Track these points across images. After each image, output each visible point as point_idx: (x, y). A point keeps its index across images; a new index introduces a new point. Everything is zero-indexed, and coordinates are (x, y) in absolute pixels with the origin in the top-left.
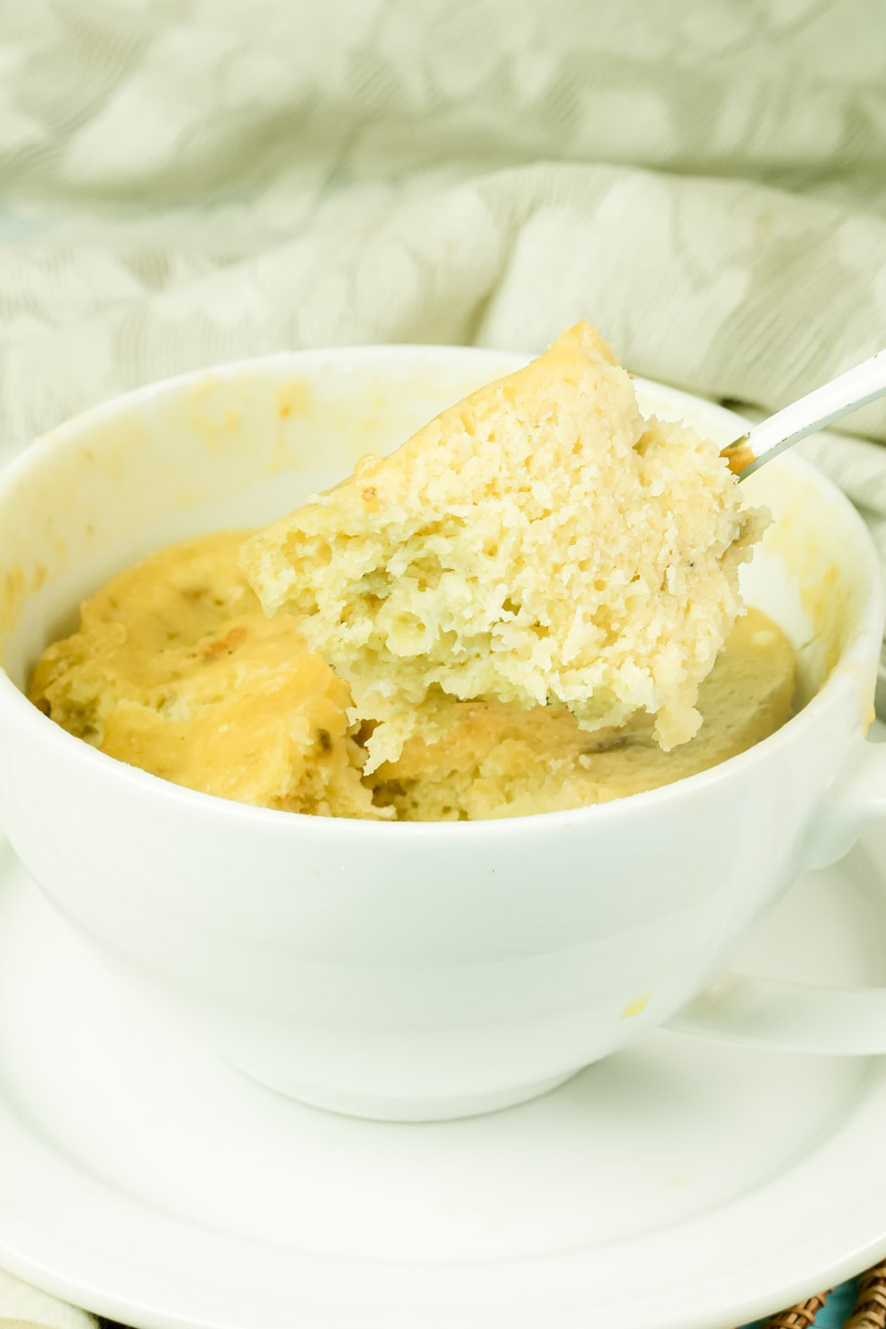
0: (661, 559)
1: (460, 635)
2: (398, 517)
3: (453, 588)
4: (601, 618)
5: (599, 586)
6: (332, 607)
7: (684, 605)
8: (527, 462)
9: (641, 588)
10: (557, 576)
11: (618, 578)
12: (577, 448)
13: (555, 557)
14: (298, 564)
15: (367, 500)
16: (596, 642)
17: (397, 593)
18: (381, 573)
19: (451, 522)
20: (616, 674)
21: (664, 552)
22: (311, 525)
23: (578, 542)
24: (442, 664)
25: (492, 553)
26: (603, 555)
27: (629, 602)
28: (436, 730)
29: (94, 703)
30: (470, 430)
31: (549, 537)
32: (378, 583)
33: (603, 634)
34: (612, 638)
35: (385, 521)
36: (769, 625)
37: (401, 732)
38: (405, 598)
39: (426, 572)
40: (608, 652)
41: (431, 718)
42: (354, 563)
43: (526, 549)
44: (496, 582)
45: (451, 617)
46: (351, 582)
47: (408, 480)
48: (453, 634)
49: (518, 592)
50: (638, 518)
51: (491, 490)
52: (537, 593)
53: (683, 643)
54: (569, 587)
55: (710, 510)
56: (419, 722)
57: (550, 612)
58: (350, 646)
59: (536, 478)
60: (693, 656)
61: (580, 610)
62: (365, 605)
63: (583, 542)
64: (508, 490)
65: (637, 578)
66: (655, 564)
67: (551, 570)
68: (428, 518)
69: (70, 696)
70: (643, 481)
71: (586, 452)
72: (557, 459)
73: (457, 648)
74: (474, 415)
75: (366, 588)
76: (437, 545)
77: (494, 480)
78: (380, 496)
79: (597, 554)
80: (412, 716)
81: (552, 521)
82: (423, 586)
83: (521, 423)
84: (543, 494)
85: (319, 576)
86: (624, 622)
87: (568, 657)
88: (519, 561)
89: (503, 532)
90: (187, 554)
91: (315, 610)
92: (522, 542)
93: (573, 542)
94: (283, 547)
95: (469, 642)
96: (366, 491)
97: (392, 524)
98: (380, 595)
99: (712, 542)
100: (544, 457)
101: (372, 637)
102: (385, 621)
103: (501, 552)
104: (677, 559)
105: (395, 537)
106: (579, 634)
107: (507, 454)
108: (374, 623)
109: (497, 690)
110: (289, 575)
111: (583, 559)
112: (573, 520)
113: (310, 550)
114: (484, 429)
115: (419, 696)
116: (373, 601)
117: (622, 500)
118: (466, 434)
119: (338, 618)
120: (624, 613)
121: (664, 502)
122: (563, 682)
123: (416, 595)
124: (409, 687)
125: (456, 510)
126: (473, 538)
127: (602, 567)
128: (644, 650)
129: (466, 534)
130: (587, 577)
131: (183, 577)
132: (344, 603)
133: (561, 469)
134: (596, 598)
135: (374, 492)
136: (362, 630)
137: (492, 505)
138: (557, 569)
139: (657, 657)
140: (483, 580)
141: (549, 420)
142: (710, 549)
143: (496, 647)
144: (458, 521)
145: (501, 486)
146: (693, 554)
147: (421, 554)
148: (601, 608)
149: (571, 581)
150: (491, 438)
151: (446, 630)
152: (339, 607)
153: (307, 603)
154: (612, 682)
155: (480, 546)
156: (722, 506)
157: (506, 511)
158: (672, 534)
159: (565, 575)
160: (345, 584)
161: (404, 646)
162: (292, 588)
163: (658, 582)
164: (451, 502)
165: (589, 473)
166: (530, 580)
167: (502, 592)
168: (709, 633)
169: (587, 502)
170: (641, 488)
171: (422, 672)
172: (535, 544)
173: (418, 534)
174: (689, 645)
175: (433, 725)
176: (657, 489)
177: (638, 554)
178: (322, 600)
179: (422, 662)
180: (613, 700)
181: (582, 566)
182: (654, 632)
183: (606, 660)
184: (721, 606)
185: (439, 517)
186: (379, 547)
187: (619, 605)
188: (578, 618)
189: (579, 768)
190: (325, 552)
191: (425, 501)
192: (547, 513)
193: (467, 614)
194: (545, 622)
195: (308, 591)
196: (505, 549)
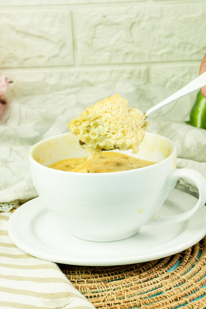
2: (92, 115)
3: (100, 127)
4: (123, 132)
5: (123, 127)
6: (81, 132)
7: (136, 132)
8: (111, 108)
9: (129, 128)
11: (126, 126)
12: (119, 108)
13: (116, 122)
14: (77, 126)
15: (87, 113)
16: (122, 136)
17: (92, 129)
18: (89, 126)
19: (100, 117)
21: (133, 124)
22: (78, 119)
24: (99, 141)
25: (106, 121)
27: (127, 130)
28: (98, 154)
30: (103, 104)
31: (115, 119)
32: (89, 128)
34: (125, 135)
35: (89, 116)
37: (93, 154)
38: (93, 130)
39: (96, 125)
40: (124, 137)
42: (85, 124)
43: (111, 121)
44: (107, 126)
45: (100, 132)
46: (85, 127)
47: (93, 110)
48: (100, 135)
49: (110, 127)
50: (128, 118)
51: (106, 112)
52: (113, 128)
53: (136, 137)
54: (118, 127)
56: (95, 152)
57: (115, 131)
58: (84, 138)
59: (113, 111)
61: (120, 130)
62: (86, 132)
63: (120, 121)
65: (128, 127)
66: (131, 125)
68: (96, 116)
70: (129, 114)
71: (120, 108)
72: (116, 109)
73: (101, 137)
74: (103, 102)
75: (86, 129)
76: (98, 120)
79: (122, 122)
80: (94, 151)
82: (95, 128)
83: (110, 103)
84: (114, 113)
85: (79, 127)
86: (126, 133)
87: (118, 137)
89: (108, 118)
91: (79, 133)
93: (118, 120)
94: (74, 123)
95: (103, 136)
97: (91, 117)
98: (89, 130)
99: (140, 123)
100: (114, 108)
101: (88, 136)
102: (90, 134)
104: (135, 125)
105: (91, 119)
106: (119, 134)
107: (108, 107)
109: (107, 144)
110: (75, 127)
112: (118, 117)
113: (78, 123)
114: (105, 104)
115: (95, 147)
117: (126, 115)
119: (82, 134)
120: (126, 132)
121: (132, 116)
122: (117, 141)
124: (94, 145)
125: (100, 115)
126: (103, 119)
127: (123, 124)
128: (130, 137)
129: (102, 118)
130: (121, 125)
132: (83, 131)
134: (122, 129)
135: (88, 111)
136: (86, 135)
137: (106, 114)
138: (116, 124)
139: (132, 139)
140: (105, 126)
141: (115, 103)
142: (140, 125)
143: (107, 136)
144: (101, 117)
145: (107, 111)
146: (138, 124)
147: (95, 122)
148: (123, 130)
153: (78, 132)
154: (125, 142)
155: (104, 120)
156: (142, 119)
157: (108, 115)
158: (134, 121)
159: (117, 125)
161: (93, 138)
162: (75, 129)
163: (132, 128)
164: (100, 113)
165: (121, 111)
166: (112, 126)
167: (108, 127)
169: (121, 115)
171: (95, 143)
172: (113, 120)
173: (94, 119)
175: (98, 152)
177: (129, 123)
178: (80, 131)
179: (96, 141)
180: (125, 145)
181: (120, 124)
182: (131, 135)
183: (124, 138)
184: (142, 133)
185: (98, 116)
186: (89, 121)
187: (126, 130)
188: (119, 132)
190: (81, 124)
191: (96, 113)
192: (114, 116)
193: (102, 131)
194: (114, 132)
195: (78, 130)
196: (108, 121)
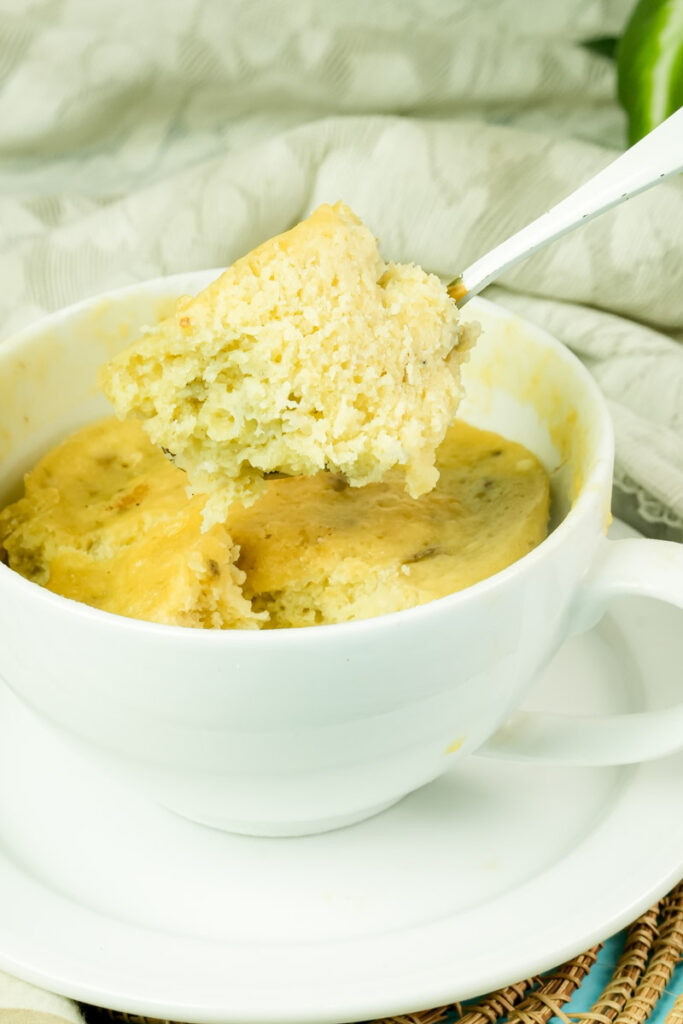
0: (401, 359)
1: (259, 421)
2: (207, 337)
3: (252, 387)
4: (360, 403)
5: (357, 380)
6: (166, 410)
7: (420, 392)
8: (299, 294)
9: (388, 380)
10: (326, 374)
11: (370, 374)
12: (335, 282)
13: (324, 360)
14: (140, 380)
15: (184, 327)
16: (358, 421)
17: (212, 395)
18: (199, 382)
19: (246, 341)
20: (374, 443)
21: (404, 353)
22: (145, 349)
23: (340, 349)
24: (249, 446)
25: (278, 360)
26: (358, 357)
27: (380, 391)
28: (250, 496)
29: (40, 549)
30: (256, 273)
31: (318, 346)
32: (197, 389)
33: (362, 415)
34: (369, 417)
35: (198, 341)
36: (529, 455)
37: (226, 500)
38: (218, 399)
39: (232, 378)
40: (366, 428)
41: (246, 487)
42: (180, 374)
43: (302, 356)
44: (282, 381)
45: (252, 409)
46: (178, 390)
47: (213, 311)
48: (254, 422)
49: (298, 388)
50: (382, 331)
51: (274, 314)
52: (312, 387)
53: (422, 419)
54: (335, 382)
55: (435, 324)
56: (238, 491)
57: (323, 402)
58: (180, 437)
59: (306, 305)
60: (430, 428)
61: (345, 398)
62: (188, 407)
63: (344, 349)
64: (286, 314)
65: (384, 373)
66: (397, 363)
67: (321, 370)
68: (230, 338)
69: (22, 546)
70: (385, 305)
71: (342, 284)
72: (321, 290)
73: (258, 432)
74: (258, 263)
75: (189, 393)
76: (238, 357)
77: (276, 308)
78: (192, 323)
79: (354, 357)
80: (232, 485)
81: (320, 335)
82: (230, 389)
83: (293, 266)
84: (311, 316)
85: (155, 388)
86: (377, 405)
87: (337, 432)
88: (298, 365)
89: (284, 345)
90: (99, 432)
91: (154, 413)
92: (298, 351)
93: (336, 348)
94: (128, 368)
95: (267, 427)
96: (182, 320)
97: (204, 343)
98: (201, 399)
99: (438, 346)
100: (311, 289)
101: (196, 429)
102: (205, 416)
103: (285, 359)
104: (413, 359)
105: (206, 352)
106: (344, 415)
107: (284, 289)
108: (197, 420)
109: (290, 461)
110: (133, 389)
111: (344, 360)
112: (334, 334)
113: (147, 369)
114: (266, 272)
115: (235, 471)
116: (196, 403)
117: (370, 318)
118: (254, 277)
119: (171, 417)
120: (377, 399)
121: (401, 318)
122: (336, 451)
123: (225, 395)
124: (227, 465)
125: (249, 331)
126: (263, 350)
127: (359, 367)
128: (393, 425)
129: (257, 348)
130: (348, 373)
131: (97, 448)
132: (174, 406)
133: (324, 297)
134: (355, 389)
135: (188, 320)
136: (189, 424)
137: (275, 325)
138: (326, 369)
139: (403, 429)
140: (272, 380)
141: (313, 263)
142: (437, 352)
143: (285, 429)
144: (251, 338)
145: (280, 312)
146: (426, 354)
147: (227, 365)
148: (360, 396)
149: (336, 378)
150: (272, 278)
151: (249, 418)
152: (171, 409)
153: (147, 409)
154: (372, 448)
155: (268, 355)
156: (444, 319)
157: (286, 329)
158: (408, 342)
159: (332, 373)
160: (174, 391)
161: (220, 434)
162: (136, 398)
163: (400, 376)
164: (245, 324)
165: (344, 300)
166: (307, 378)
167: (287, 388)
168: (440, 411)
169: (345, 320)
170: (383, 309)
171: (234, 453)
172: (308, 352)
173: (224, 351)
174: (426, 420)
175: (248, 492)
176: (395, 309)
177: (384, 356)
178: (158, 405)
179: (234, 445)
180: (373, 462)
181: (344, 366)
182: (399, 412)
183: (366, 433)
184: (448, 392)
185: (237, 337)
186: (196, 362)
187: (372, 393)
188: (343, 405)
189: (402, 575)
190: (158, 369)
191: (226, 325)
192: (316, 329)
193: (263, 406)
194: (320, 408)
195: (147, 399)
196: (286, 357)
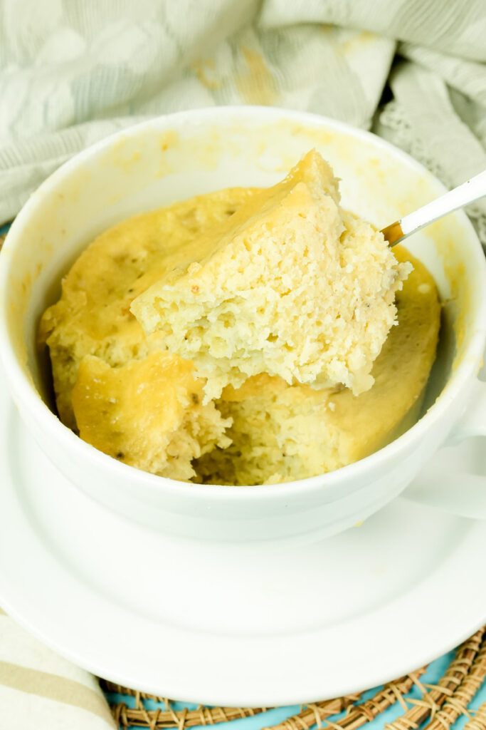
0: (352, 305)
1: (247, 350)
2: (211, 298)
3: (242, 329)
4: (321, 339)
5: (319, 323)
6: (180, 332)
7: (365, 325)
8: (280, 263)
9: (341, 322)
10: (296, 322)
11: (328, 320)
12: (306, 253)
13: (295, 313)
14: (162, 312)
15: (195, 293)
16: (318, 351)
17: (213, 327)
18: (204, 319)
19: (239, 299)
20: (328, 366)
21: (353, 300)
22: (166, 297)
23: (307, 303)
26: (320, 308)
27: (335, 329)
30: (248, 248)
31: (291, 304)
32: (203, 323)
33: (322, 347)
34: (326, 347)
35: (204, 300)
37: (221, 384)
38: (216, 329)
39: (227, 320)
40: (324, 355)
41: (235, 376)
42: (192, 315)
43: (279, 310)
44: (264, 327)
45: (241, 342)
46: (189, 322)
47: (216, 278)
48: (243, 350)
49: (276, 330)
50: (339, 286)
51: (260, 280)
52: (285, 330)
53: (364, 345)
54: (302, 327)
55: (378, 273)
56: (230, 378)
57: (293, 339)
58: (190, 352)
59: (284, 273)
60: (370, 350)
61: (309, 337)
62: (198, 331)
63: (310, 304)
64: (269, 280)
65: (339, 317)
66: (348, 308)
67: (293, 319)
68: (227, 297)
70: (342, 267)
71: (311, 255)
72: (295, 261)
74: (250, 240)
75: (197, 325)
76: (233, 308)
77: (261, 276)
78: (201, 291)
79: (317, 309)
80: (226, 376)
81: (293, 295)
82: (226, 325)
83: (275, 243)
84: (287, 282)
85: (172, 318)
86: (332, 339)
87: (303, 360)
88: (276, 315)
89: (267, 303)
91: (171, 332)
92: (277, 306)
93: (304, 303)
94: (154, 304)
95: (250, 352)
96: (194, 288)
97: (209, 301)
98: (205, 327)
99: (379, 288)
100: (288, 261)
101: (201, 347)
102: (208, 338)
103: (266, 311)
104: (360, 303)
105: (210, 305)
106: (308, 348)
107: (268, 260)
108: (202, 340)
110: (157, 318)
111: (310, 312)
112: (304, 293)
113: (167, 305)
114: (255, 248)
115: (227, 370)
116: (201, 330)
117: (331, 277)
118: (246, 252)
119: (183, 338)
120: (332, 335)
121: (353, 275)
122: (301, 372)
123: (223, 329)
124: (223, 366)
125: (240, 293)
126: (251, 306)
127: (320, 315)
128: (343, 353)
129: (247, 305)
130: (312, 321)
132: (187, 331)
133: (297, 267)
134: (317, 331)
135: (198, 288)
136: (195, 345)
137: (261, 288)
138: (296, 318)
139: (350, 355)
140: (257, 326)
141: (291, 239)
142: (377, 294)
143: (265, 356)
144: (242, 298)
145: (265, 278)
146: (369, 300)
147: (225, 311)
148: (320, 335)
149: (304, 324)
150: (260, 252)
151: (239, 347)
152: (184, 333)
153: (167, 330)
154: (327, 369)
155: (255, 309)
156: (384, 268)
157: (269, 291)
158: (357, 292)
159: (300, 321)
160: (186, 323)
162: (159, 323)
163: (350, 316)
164: (239, 289)
165: (312, 267)
166: (281, 327)
167: (267, 332)
168: (378, 338)
169: (311, 283)
170: (340, 269)
171: (227, 362)
172: (284, 308)
173: (223, 303)
174: (367, 346)
176: (349, 269)
177: (339, 305)
178: (175, 329)
179: (225, 359)
180: (327, 377)
181: (309, 315)
182: (348, 344)
183: (323, 360)
184: (385, 322)
185: (232, 296)
186: (202, 309)
187: (329, 332)
188: (308, 341)
190: (175, 307)
191: (225, 289)
192: (290, 291)
193: (250, 341)
194: (291, 344)
195: (167, 324)
196: (269, 310)
